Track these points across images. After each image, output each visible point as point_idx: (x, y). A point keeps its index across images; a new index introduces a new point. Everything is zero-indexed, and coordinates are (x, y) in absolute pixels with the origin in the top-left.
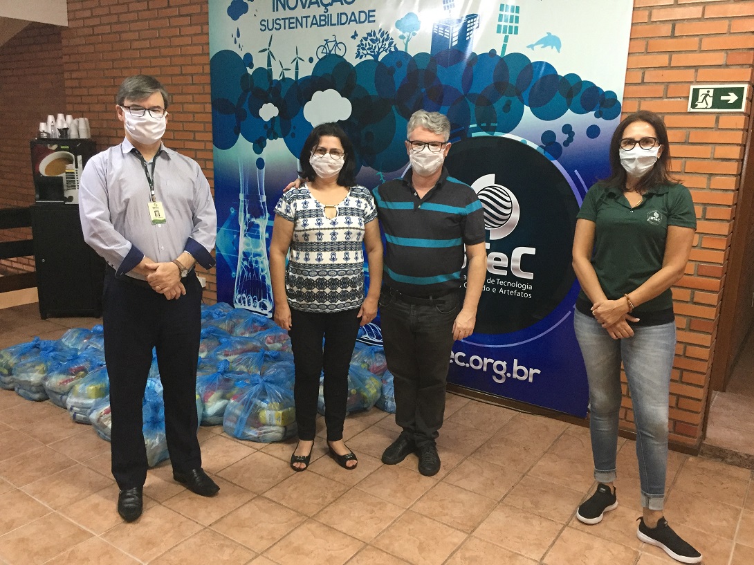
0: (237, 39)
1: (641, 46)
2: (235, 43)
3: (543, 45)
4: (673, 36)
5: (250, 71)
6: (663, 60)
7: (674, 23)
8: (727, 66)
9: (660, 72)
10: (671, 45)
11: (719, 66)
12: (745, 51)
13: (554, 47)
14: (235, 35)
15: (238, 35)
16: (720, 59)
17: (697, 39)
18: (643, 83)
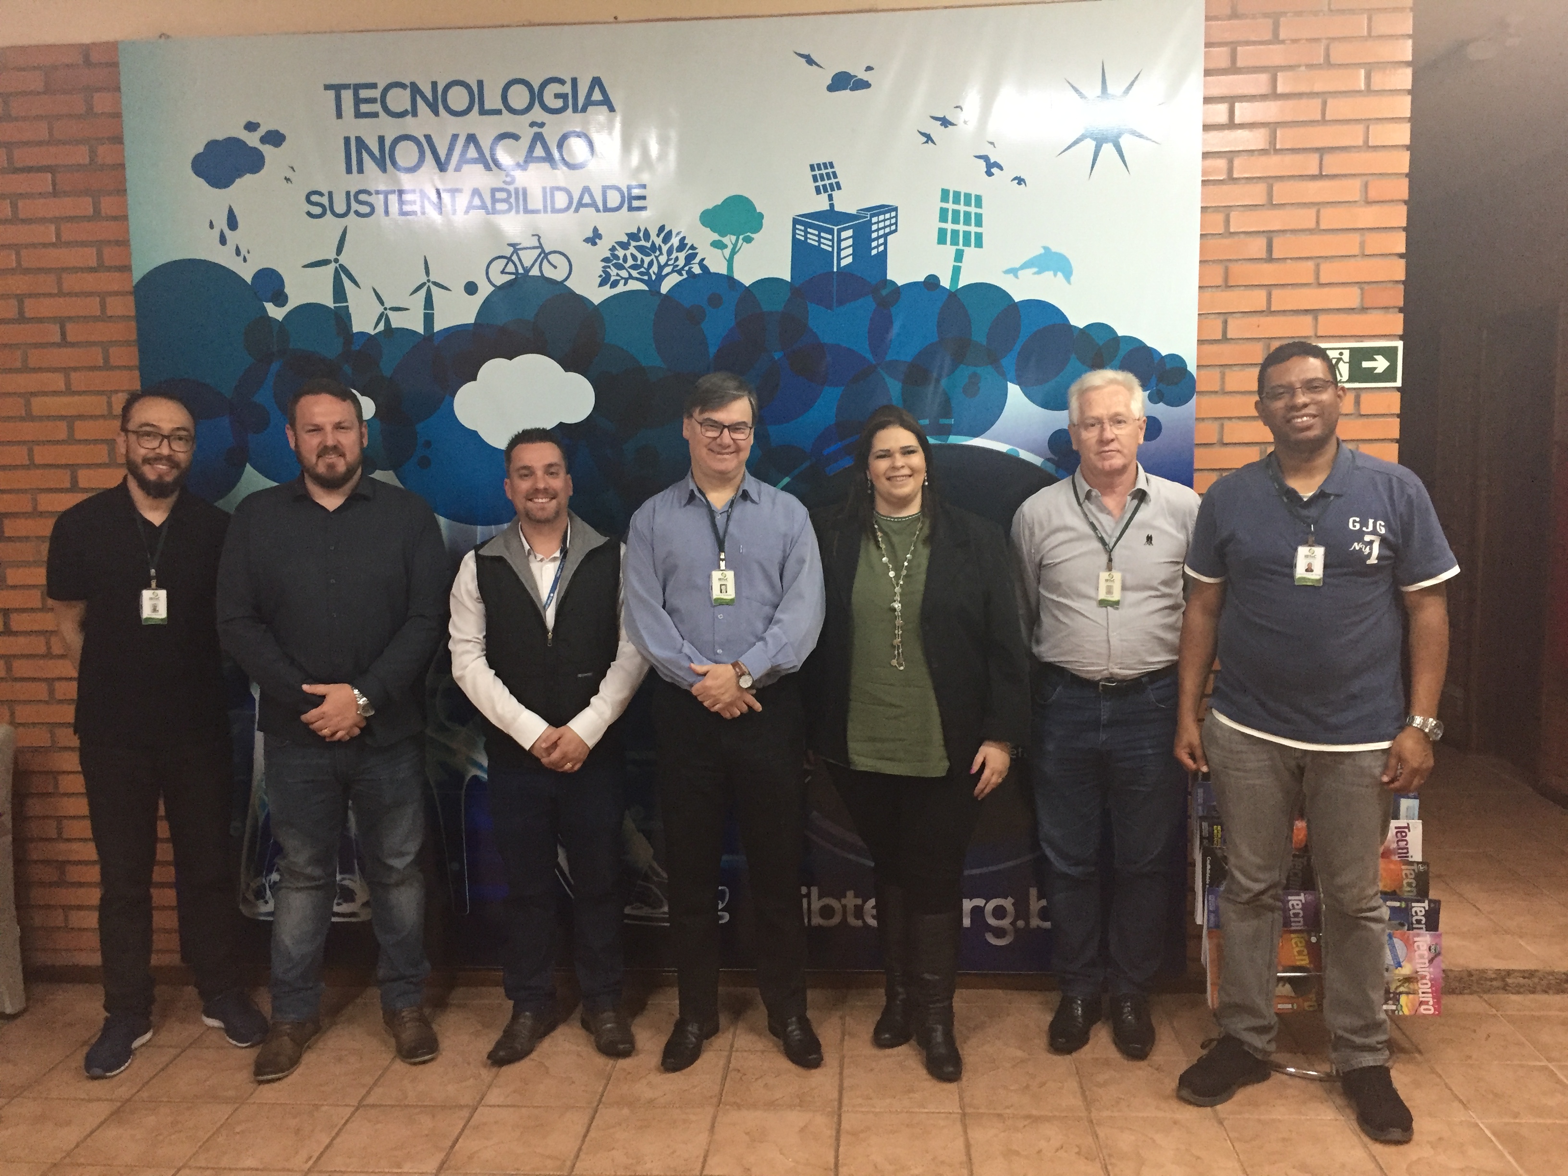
0: (228, 233)
1: (1216, 276)
2: (223, 240)
3: (1035, 270)
4: (1270, 259)
5: (276, 313)
6: (1258, 299)
7: (1269, 236)
8: (1364, 309)
9: (1255, 320)
10: (1269, 273)
11: (1352, 310)
12: (1390, 285)
13: (1060, 274)
14: (221, 223)
15: (232, 223)
16: (1352, 298)
17: (1310, 264)
18: (1225, 339)
